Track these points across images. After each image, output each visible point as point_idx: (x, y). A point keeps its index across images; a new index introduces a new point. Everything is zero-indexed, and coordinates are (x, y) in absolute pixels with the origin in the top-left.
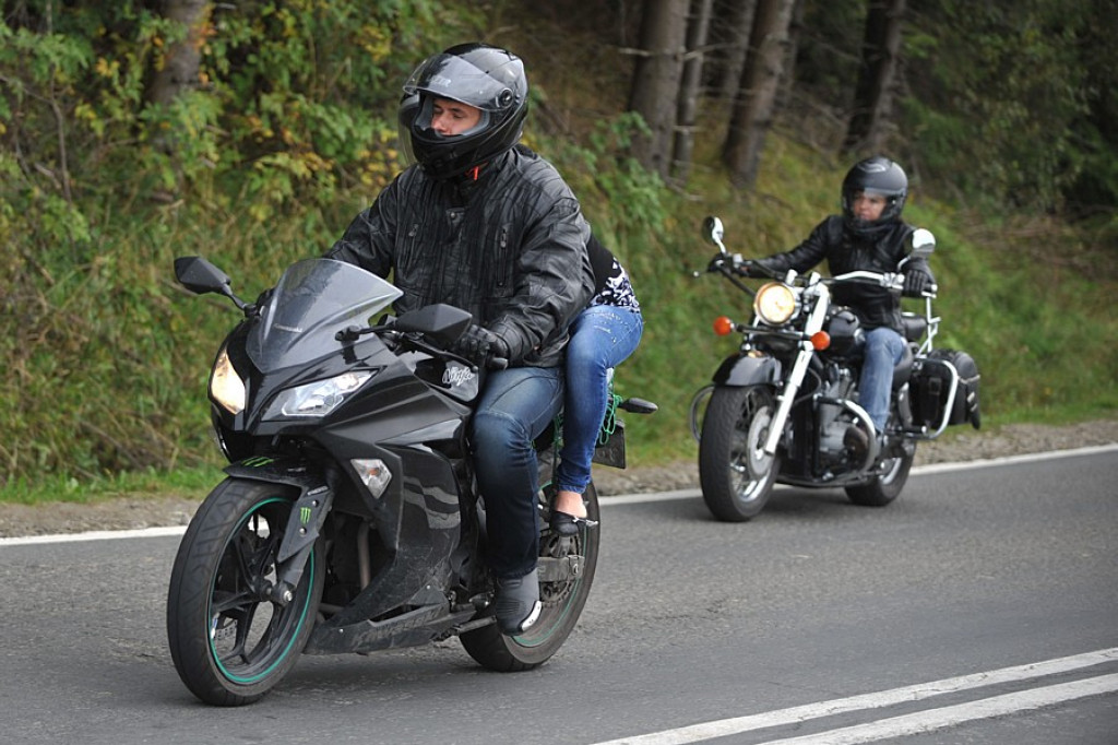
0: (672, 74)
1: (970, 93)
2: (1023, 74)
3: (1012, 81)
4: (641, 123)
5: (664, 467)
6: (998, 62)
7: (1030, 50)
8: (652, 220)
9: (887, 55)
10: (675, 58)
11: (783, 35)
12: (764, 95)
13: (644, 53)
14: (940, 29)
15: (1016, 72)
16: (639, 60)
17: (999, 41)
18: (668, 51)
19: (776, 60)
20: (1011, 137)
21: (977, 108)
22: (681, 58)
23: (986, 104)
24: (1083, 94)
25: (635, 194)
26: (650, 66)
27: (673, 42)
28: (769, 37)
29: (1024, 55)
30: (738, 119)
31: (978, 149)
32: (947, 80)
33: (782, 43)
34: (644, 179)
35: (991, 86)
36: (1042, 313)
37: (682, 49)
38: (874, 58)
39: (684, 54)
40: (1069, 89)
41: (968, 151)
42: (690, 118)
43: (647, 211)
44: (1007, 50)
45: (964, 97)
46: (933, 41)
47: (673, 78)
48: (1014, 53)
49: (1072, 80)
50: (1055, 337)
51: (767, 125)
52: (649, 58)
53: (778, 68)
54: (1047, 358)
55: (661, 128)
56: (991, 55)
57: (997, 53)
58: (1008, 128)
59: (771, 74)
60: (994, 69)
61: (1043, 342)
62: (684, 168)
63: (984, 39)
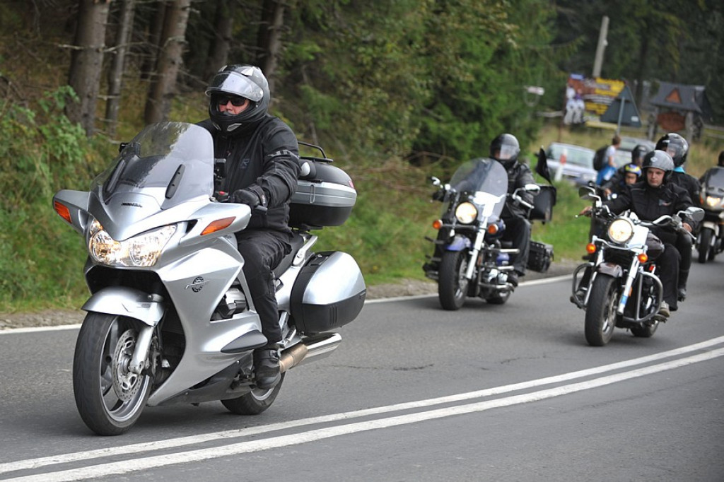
0: (96, 61)
1: (350, 83)
2: (385, 71)
3: (378, 76)
4: (72, 93)
5: (36, 313)
6: (371, 63)
7: (389, 56)
8: (75, 154)
9: (270, 54)
10: (97, 51)
11: (182, 38)
12: (170, 77)
13: (77, 48)
14: (327, 42)
15: (380, 69)
16: (74, 52)
17: (370, 50)
18: (92, 46)
19: (177, 54)
20: (379, 111)
21: (355, 92)
22: (100, 50)
23: (360, 91)
24: (424, 82)
25: (63, 138)
26: (82, 55)
27: (96, 40)
28: (170, 39)
29: (386, 59)
30: (152, 92)
31: (357, 117)
32: (332, 74)
33: (181, 43)
34: (72, 129)
35: (364, 78)
36: (381, 219)
37: (103, 45)
38: (261, 56)
39: (104, 48)
40: (416, 80)
41: (349, 120)
42: (116, 91)
43: (71, 150)
44: (375, 56)
45: (346, 86)
46: (318, 49)
47: (96, 64)
48: (379, 59)
49: (418, 75)
50: (386, 234)
51: (171, 96)
52: (80, 51)
53: (179, 60)
54: (379, 247)
55: (89, 97)
56: (367, 59)
57: (369, 58)
58: (375, 105)
59: (173, 63)
60: (368, 68)
61: (379, 238)
62: (113, 124)
63: (361, 49)
